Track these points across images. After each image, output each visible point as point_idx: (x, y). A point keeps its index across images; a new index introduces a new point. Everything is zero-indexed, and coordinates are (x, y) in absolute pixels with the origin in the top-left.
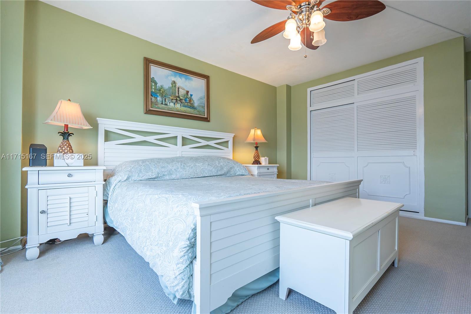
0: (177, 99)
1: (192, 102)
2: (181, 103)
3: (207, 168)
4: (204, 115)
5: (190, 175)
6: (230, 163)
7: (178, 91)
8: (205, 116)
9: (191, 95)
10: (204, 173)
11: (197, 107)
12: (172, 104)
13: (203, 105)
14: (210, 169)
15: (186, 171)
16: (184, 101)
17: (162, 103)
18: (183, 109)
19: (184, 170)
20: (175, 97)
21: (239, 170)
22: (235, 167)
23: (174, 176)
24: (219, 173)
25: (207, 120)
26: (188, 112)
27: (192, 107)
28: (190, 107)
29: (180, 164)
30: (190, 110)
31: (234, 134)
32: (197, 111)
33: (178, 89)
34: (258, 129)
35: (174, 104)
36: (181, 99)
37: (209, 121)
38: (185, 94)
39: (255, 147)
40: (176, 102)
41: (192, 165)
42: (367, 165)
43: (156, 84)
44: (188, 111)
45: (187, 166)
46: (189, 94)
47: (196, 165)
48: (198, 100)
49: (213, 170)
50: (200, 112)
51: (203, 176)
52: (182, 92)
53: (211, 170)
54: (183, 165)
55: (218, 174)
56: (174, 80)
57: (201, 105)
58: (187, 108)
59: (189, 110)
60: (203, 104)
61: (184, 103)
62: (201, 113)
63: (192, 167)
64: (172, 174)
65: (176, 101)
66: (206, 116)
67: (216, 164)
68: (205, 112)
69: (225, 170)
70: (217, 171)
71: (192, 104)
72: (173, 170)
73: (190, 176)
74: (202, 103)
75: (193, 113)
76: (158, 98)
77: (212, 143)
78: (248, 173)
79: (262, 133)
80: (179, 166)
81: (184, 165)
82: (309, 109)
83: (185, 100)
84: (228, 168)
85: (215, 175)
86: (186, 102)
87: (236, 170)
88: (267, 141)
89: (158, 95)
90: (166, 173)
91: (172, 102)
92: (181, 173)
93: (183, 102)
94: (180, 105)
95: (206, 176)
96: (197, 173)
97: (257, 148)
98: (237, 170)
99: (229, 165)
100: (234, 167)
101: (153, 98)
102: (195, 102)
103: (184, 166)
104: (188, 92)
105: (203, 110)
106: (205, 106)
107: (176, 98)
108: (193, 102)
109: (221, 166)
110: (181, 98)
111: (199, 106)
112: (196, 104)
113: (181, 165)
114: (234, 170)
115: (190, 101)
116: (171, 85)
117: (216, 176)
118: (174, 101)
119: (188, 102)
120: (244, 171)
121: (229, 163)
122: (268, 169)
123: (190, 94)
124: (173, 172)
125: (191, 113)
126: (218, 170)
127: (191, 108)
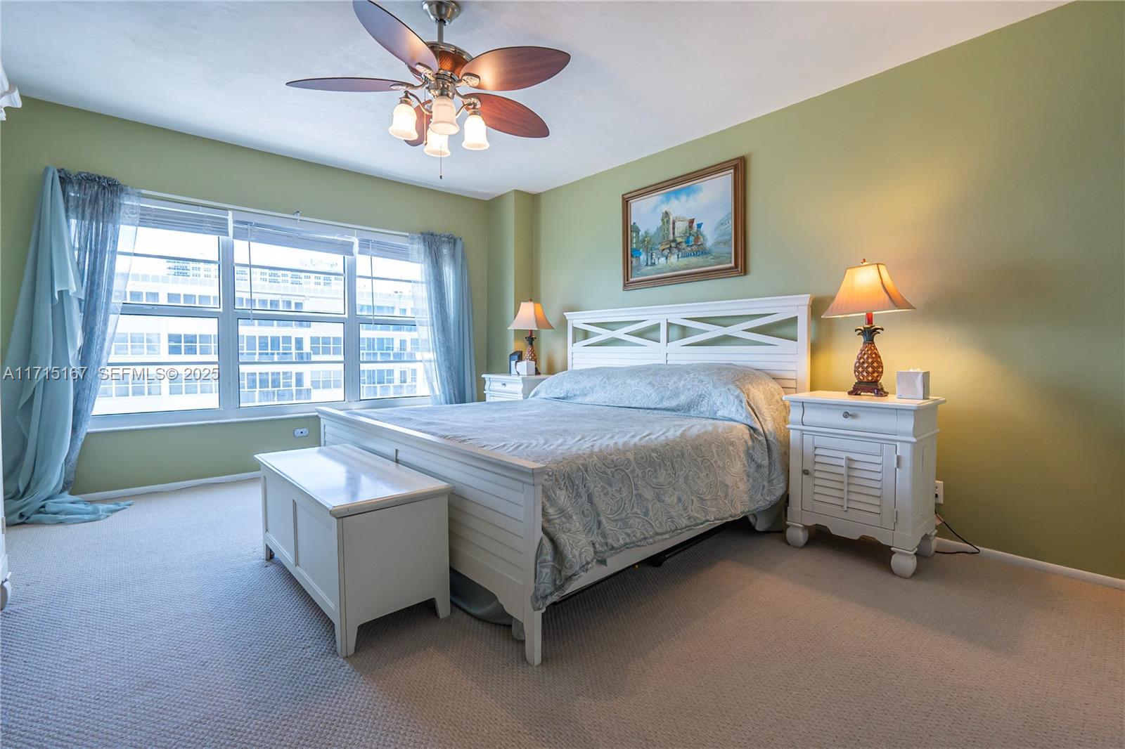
0: (673, 246)
2: (679, 250)
4: (729, 261)
7: (674, 228)
8: (731, 262)
9: (699, 226)
11: (713, 248)
12: (663, 260)
16: (684, 245)
17: (647, 265)
18: (684, 261)
20: (668, 244)
21: (722, 403)
24: (665, 404)
25: (734, 271)
26: (692, 266)
27: (702, 251)
28: (697, 253)
30: (696, 260)
31: (811, 296)
32: (712, 257)
33: (674, 223)
35: (667, 258)
36: (679, 243)
37: (742, 274)
38: (686, 230)
39: (863, 331)
40: (670, 252)
43: (637, 231)
44: (692, 263)
46: (695, 224)
48: (715, 229)
50: (718, 257)
52: (681, 227)
56: (666, 209)
57: (722, 238)
58: (690, 258)
59: (693, 261)
60: (728, 234)
61: (684, 249)
65: (670, 250)
66: (733, 264)
68: (731, 254)
69: (683, 399)
71: (702, 244)
72: (588, 388)
74: (723, 235)
75: (703, 265)
76: (642, 257)
77: (738, 329)
78: (744, 415)
83: (687, 242)
85: (653, 407)
86: (688, 246)
87: (715, 404)
89: (641, 251)
90: (578, 392)
91: (663, 256)
93: (683, 247)
94: (676, 256)
97: (867, 334)
100: (710, 394)
101: (634, 260)
102: (708, 237)
104: (692, 222)
105: (728, 250)
107: (669, 246)
108: (702, 240)
110: (679, 240)
111: (717, 243)
112: (709, 243)
114: (711, 402)
115: (697, 239)
116: (661, 223)
117: (655, 409)
118: (666, 252)
119: (693, 243)
125: (700, 265)
126: (663, 397)
127: (698, 256)
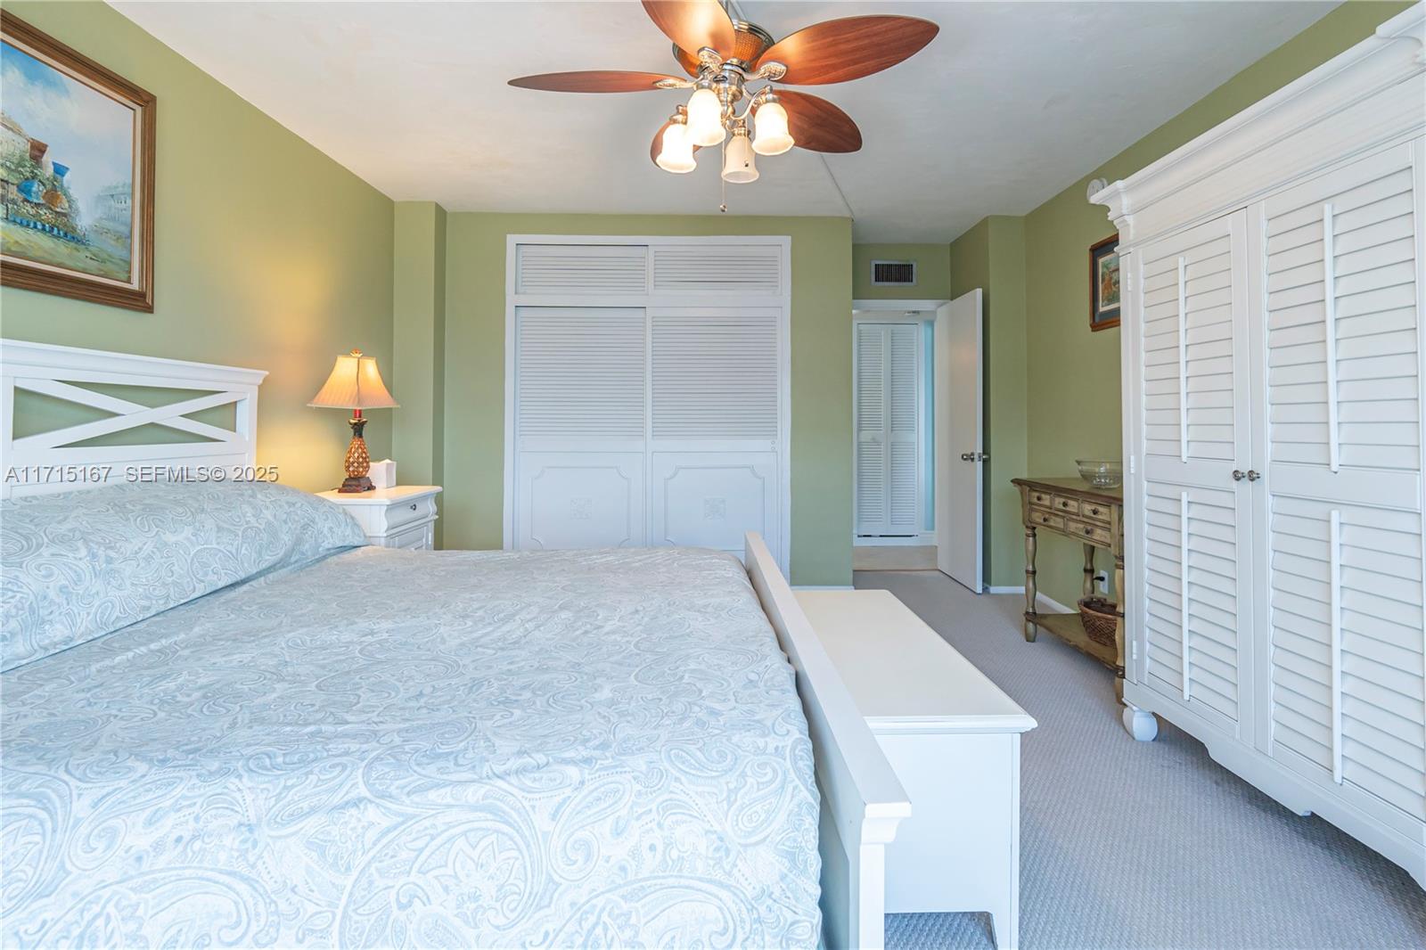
1: (63, 206)
3: (215, 546)
4: (124, 276)
5: (145, 603)
6: (297, 505)
8: (129, 281)
9: (60, 170)
10: (206, 574)
11: (92, 236)
13: (124, 229)
14: (229, 548)
15: (119, 588)
16: (13, 192)
18: (13, 234)
19: (113, 582)
22: (317, 520)
23: (58, 626)
24: (269, 559)
25: (139, 301)
26: (39, 254)
27: (63, 230)
28: (48, 230)
29: (83, 552)
30: (52, 245)
31: (267, 373)
32: (88, 254)
34: (366, 355)
37: (149, 309)
38: (22, 158)
39: (355, 424)
41: (148, 548)
42: (675, 475)
44: (42, 249)
45: (125, 559)
46: (48, 159)
47: (166, 544)
48: (99, 199)
49: (243, 551)
50: (103, 261)
51: (208, 591)
52: (3, 143)
53: (234, 551)
54: (103, 558)
55: (264, 566)
57: (110, 225)
58: (31, 231)
59: (42, 243)
60: (125, 224)
61: (14, 202)
62: (109, 266)
63: (148, 559)
64: (43, 622)
66: (135, 286)
67: (247, 522)
68: (130, 264)
69: (286, 538)
70: (260, 554)
71: (65, 215)
73: (148, 608)
74: (113, 219)
75: (69, 263)
77: (170, 415)
79: (380, 374)
80: (81, 564)
81: (112, 554)
82: (511, 300)
83: (24, 189)
84: (296, 529)
86: (26, 200)
88: (398, 403)
92: (97, 603)
93: (10, 196)
95: (221, 584)
96: (175, 584)
97: (358, 429)
98: (326, 531)
99: (297, 515)
103: (109, 560)
104: (38, 150)
105: (124, 254)
106: (130, 236)
108: (66, 204)
109: (269, 524)
111: (100, 231)
113: (94, 556)
115: (52, 197)
119: (42, 201)
120: (348, 532)
121: (294, 504)
122: (414, 508)
123: (54, 164)
124: (54, 608)
126: (260, 547)
127: (58, 237)
